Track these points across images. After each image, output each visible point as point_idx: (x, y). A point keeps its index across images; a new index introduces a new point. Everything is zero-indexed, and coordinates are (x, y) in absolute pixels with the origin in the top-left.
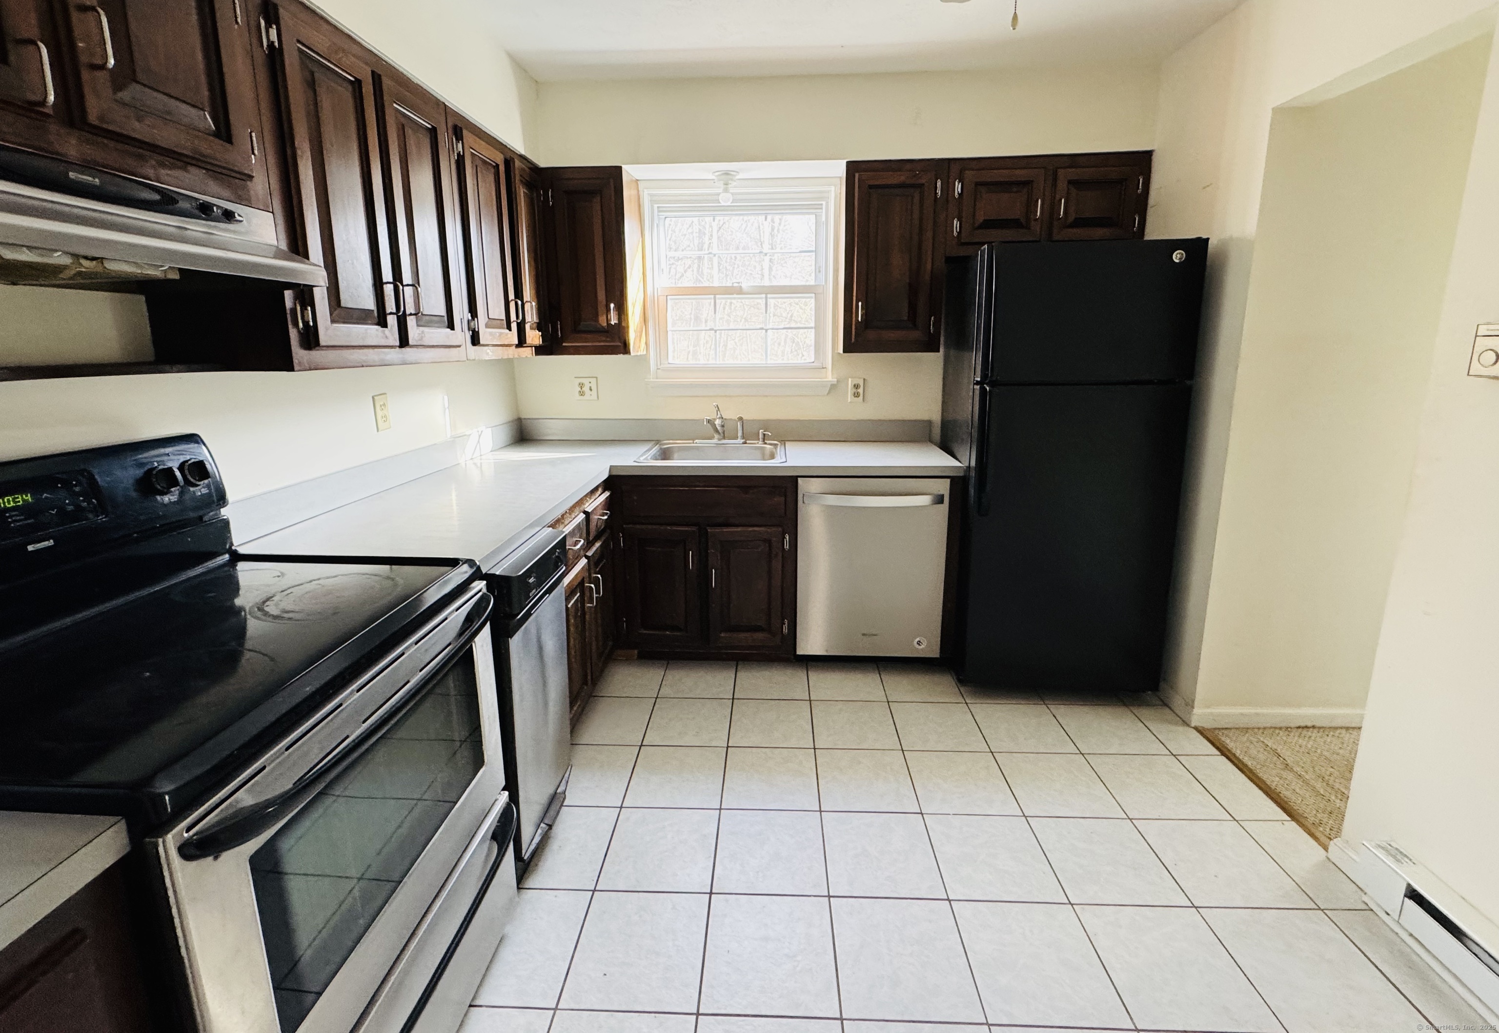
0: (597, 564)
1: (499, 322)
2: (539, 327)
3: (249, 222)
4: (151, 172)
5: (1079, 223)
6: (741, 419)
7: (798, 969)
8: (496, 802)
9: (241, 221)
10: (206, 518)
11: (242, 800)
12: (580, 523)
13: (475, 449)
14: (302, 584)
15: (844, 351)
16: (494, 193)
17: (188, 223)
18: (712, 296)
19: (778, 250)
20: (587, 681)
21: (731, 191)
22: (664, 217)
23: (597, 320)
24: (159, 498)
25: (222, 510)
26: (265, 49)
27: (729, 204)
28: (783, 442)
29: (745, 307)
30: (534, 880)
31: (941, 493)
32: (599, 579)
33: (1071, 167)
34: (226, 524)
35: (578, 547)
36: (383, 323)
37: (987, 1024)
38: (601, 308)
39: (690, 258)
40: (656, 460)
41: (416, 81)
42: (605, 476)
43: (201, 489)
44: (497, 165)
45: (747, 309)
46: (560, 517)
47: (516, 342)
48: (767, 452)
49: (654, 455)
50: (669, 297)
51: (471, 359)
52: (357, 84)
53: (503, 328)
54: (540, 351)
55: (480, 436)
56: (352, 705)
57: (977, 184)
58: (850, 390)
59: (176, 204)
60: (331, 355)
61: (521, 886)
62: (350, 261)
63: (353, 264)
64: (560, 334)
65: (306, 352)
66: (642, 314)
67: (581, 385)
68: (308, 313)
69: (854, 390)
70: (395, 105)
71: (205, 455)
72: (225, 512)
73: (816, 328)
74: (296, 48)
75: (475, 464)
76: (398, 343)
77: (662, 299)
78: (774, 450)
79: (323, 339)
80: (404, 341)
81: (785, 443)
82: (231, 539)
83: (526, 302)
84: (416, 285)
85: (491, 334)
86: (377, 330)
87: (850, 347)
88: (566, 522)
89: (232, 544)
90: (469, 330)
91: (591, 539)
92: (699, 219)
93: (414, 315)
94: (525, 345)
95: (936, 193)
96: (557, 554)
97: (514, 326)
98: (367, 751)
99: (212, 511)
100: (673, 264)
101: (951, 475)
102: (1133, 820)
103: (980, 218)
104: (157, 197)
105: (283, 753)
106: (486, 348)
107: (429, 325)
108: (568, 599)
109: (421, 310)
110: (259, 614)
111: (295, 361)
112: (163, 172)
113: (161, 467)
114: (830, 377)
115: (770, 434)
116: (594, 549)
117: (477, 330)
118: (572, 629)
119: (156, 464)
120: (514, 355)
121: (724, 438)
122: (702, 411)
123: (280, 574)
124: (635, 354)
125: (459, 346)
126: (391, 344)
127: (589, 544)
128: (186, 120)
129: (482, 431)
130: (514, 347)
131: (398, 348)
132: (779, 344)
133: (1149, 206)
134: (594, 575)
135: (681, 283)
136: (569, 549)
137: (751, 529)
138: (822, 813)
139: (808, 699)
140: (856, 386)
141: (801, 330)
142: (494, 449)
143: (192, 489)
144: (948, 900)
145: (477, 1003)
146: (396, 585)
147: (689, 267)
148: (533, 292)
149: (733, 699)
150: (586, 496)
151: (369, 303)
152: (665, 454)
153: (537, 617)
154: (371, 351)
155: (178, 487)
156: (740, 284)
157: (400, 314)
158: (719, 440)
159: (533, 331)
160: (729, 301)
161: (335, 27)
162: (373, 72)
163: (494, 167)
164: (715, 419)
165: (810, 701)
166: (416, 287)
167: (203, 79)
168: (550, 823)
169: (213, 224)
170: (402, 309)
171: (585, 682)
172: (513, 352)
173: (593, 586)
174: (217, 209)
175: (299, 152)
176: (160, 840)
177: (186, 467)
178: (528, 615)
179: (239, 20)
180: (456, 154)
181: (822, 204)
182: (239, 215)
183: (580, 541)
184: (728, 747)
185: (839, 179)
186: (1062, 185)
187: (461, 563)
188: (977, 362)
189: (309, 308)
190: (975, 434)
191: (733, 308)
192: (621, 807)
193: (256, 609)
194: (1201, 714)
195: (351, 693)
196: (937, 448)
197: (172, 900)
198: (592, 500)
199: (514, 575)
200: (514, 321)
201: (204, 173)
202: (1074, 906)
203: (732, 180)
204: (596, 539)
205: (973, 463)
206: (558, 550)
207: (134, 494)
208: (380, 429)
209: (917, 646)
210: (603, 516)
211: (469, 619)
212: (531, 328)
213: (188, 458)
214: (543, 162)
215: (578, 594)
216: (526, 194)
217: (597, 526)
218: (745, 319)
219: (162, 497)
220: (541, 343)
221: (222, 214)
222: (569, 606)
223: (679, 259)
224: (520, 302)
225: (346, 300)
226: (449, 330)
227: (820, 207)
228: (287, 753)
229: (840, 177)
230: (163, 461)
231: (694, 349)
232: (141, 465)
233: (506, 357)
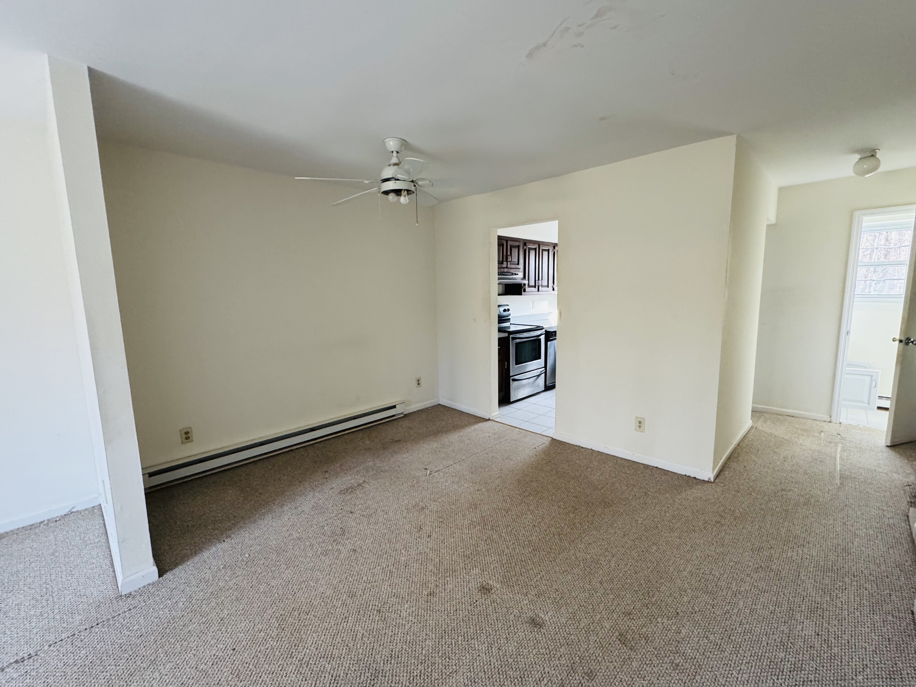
3: (519, 274)
36: (535, 287)
51: (552, 293)
60: (527, 293)
62: (532, 279)
65: (524, 292)
68: (525, 287)
79: (526, 290)
80: (538, 291)
86: (534, 289)
90: (552, 288)
107: (544, 287)
109: (542, 285)
111: (522, 294)
125: (550, 291)
151: (534, 284)
154: (534, 292)
157: (539, 286)
166: (542, 280)
208: (533, 308)
225: (530, 284)
226: (548, 288)
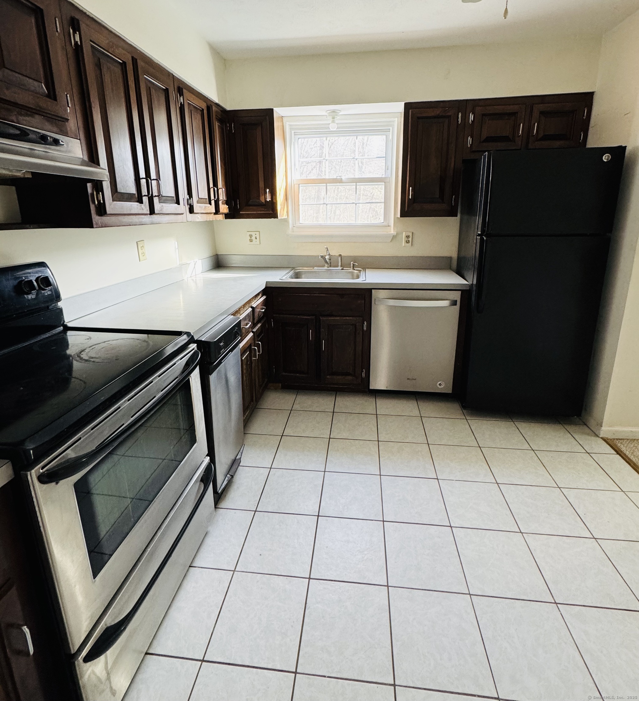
0: (258, 336)
1: (205, 200)
2: (227, 203)
3: (67, 145)
4: (14, 118)
5: (546, 138)
6: (340, 255)
7: (365, 558)
8: (203, 462)
9: (63, 145)
10: (50, 307)
11: (69, 454)
12: (249, 313)
13: (193, 271)
14: (99, 344)
15: (401, 216)
16: (201, 127)
17: (35, 146)
18: (325, 184)
19: (366, 157)
20: (253, 400)
21: (336, 122)
22: (298, 138)
23: (259, 199)
24: (26, 296)
25: (59, 303)
26: (73, 46)
27: (335, 130)
28: (364, 269)
29: (347, 190)
30: (224, 504)
31: (455, 299)
32: (260, 344)
33: (542, 103)
34: (61, 310)
35: (248, 326)
36: (140, 201)
37: (469, 594)
38: (262, 191)
39: (315, 162)
40: (292, 278)
41: (156, 61)
42: (264, 287)
43: (47, 292)
44: (203, 110)
45: (347, 191)
46: (238, 309)
47: (214, 212)
48: (355, 275)
49: (291, 276)
50: (300, 185)
51: (189, 221)
52: (123, 65)
53: (207, 204)
54: (227, 216)
55: (195, 264)
56: (126, 408)
57: (484, 115)
58: (404, 239)
59: (27, 136)
60: (113, 219)
61: (216, 507)
62: (122, 166)
63: (124, 168)
64: (238, 207)
65: (100, 217)
66: (285, 195)
67: (251, 236)
68: (100, 196)
69: (406, 239)
70: (145, 76)
71: (49, 274)
72: (60, 304)
73: (384, 203)
74: (90, 45)
75: (193, 280)
76: (149, 212)
77: (296, 186)
78: (359, 274)
79: (109, 210)
80: (152, 211)
81: (365, 270)
82: (64, 319)
83: (220, 188)
84: (158, 179)
85: (200, 207)
86: (137, 205)
87: (404, 214)
88: (242, 312)
89: (64, 321)
90: (188, 205)
91: (255, 322)
92: (320, 139)
93: (158, 196)
94: (219, 213)
95: (458, 121)
96: (236, 330)
97: (213, 202)
98: (133, 432)
99: (53, 304)
100: (305, 165)
101: (462, 289)
102: (561, 489)
103: (484, 135)
104: (18, 132)
105: (90, 431)
106: (198, 215)
107: (166, 202)
108: (242, 355)
109: (161, 194)
110: (78, 359)
111: (94, 223)
112: (21, 118)
113: (26, 280)
114: (392, 231)
115: (357, 264)
116: (257, 328)
117: (192, 204)
118: (244, 371)
119: (24, 278)
120: (213, 219)
121: (331, 266)
122: (317, 251)
123: (88, 338)
124: (281, 218)
125: (182, 214)
126: (145, 213)
127: (254, 325)
128: (33, 88)
129: (196, 262)
130: (213, 214)
131: (149, 215)
132: (366, 212)
133: (590, 127)
134: (257, 342)
135: (310, 176)
136: (243, 327)
137: (345, 318)
138: (381, 476)
139: (376, 414)
140: (408, 237)
141: (379, 204)
142: (203, 272)
143: (43, 292)
144: (450, 526)
145: (193, 565)
146: (148, 344)
147: (314, 167)
148: (224, 183)
149: (333, 412)
150: (253, 298)
151: (133, 190)
152: (297, 275)
153: (225, 364)
154: (134, 217)
155: (36, 291)
156: (341, 177)
157: (150, 196)
158: (328, 267)
159: (224, 205)
160: (337, 187)
161: (111, 32)
162: (133, 57)
163: (201, 110)
164: (326, 256)
165: (377, 415)
166: (158, 180)
167: (40, 64)
168: (233, 475)
169: (48, 146)
170: (151, 193)
171: (252, 400)
172: (212, 217)
173: (256, 348)
174: (50, 138)
175: (93, 105)
176: (29, 473)
177: (39, 280)
178: (220, 363)
179: (59, 30)
180: (179, 104)
181: (390, 129)
182: (62, 141)
183: (249, 323)
184: (330, 438)
185: (400, 114)
186: (536, 114)
187: (183, 334)
188: (479, 223)
189: (101, 193)
190: (476, 266)
191: (339, 191)
192: (271, 468)
193: (77, 356)
194: (606, 430)
195: (125, 402)
196: (455, 274)
197: (35, 503)
198: (256, 301)
199: (212, 341)
200: (213, 200)
201: (43, 118)
202: (523, 534)
203: (337, 115)
204: (258, 322)
205: (475, 282)
206: (236, 328)
207: (13, 294)
208: (141, 261)
209: (439, 386)
210: (262, 310)
211: (188, 364)
212: (223, 204)
213: (40, 275)
214: (229, 107)
215: (248, 352)
216: (219, 125)
217: (259, 315)
218: (346, 197)
219: (27, 296)
220: (228, 212)
221: (53, 141)
222: (243, 359)
223: (308, 163)
224: (216, 189)
225: (121, 188)
226: (177, 205)
227: (389, 130)
228: (92, 431)
229: (401, 113)
230: (28, 276)
231: (317, 215)
232: (16, 278)
233: (208, 220)
